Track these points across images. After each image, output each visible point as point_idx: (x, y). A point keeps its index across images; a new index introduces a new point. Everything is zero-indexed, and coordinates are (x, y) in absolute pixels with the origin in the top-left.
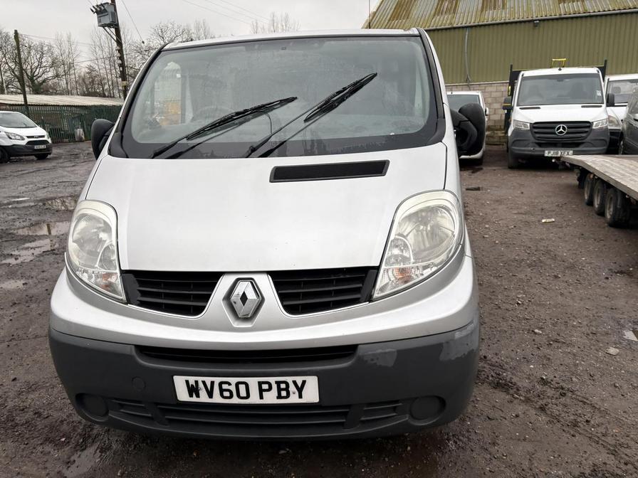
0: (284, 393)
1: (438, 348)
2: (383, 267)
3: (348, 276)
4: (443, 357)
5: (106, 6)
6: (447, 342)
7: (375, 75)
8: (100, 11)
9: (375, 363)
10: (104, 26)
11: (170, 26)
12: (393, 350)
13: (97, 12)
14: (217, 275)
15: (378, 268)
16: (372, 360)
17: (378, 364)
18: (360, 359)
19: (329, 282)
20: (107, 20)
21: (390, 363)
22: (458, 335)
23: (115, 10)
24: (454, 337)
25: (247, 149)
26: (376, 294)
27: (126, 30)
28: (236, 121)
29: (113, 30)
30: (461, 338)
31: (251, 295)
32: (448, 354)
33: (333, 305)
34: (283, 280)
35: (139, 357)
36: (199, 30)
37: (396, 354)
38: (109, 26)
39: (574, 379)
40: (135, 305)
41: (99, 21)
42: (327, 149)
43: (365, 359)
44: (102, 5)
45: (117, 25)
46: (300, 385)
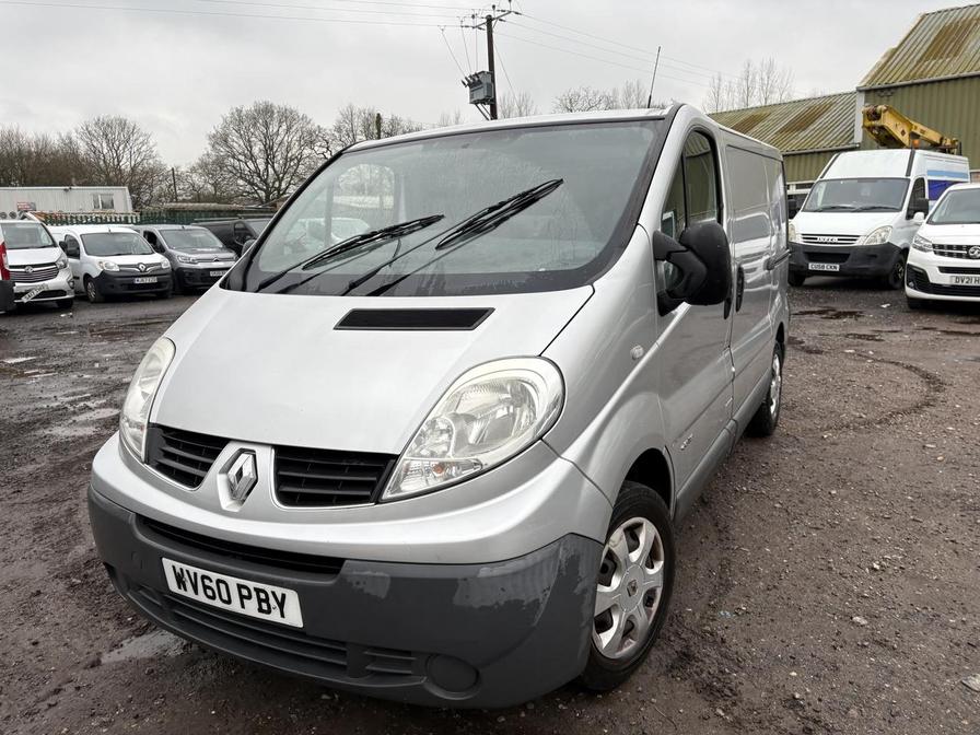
0: (265, 606)
1: (450, 585)
2: (404, 457)
3: (362, 464)
4: (457, 600)
5: (480, 76)
6: (465, 579)
7: (559, 182)
8: (474, 83)
9: (362, 590)
10: (476, 103)
11: (583, 93)
12: (387, 575)
13: (470, 85)
14: (224, 442)
15: (396, 457)
16: (358, 583)
17: (366, 591)
18: (343, 580)
19: (339, 470)
20: (481, 94)
21: (382, 592)
22: (484, 572)
23: (493, 81)
24: (478, 572)
25: (346, 285)
26: (387, 495)
27: (530, 102)
28: (364, 247)
29: (488, 107)
30: (489, 578)
31: (248, 471)
32: (467, 597)
33: (337, 500)
34: (287, 457)
35: (138, 527)
36: (630, 96)
37: (388, 582)
38: (483, 102)
39: (853, 712)
40: (152, 466)
41: (472, 97)
42: (446, 288)
43: (349, 580)
44: (476, 75)
45: (494, 100)
46: (280, 599)
